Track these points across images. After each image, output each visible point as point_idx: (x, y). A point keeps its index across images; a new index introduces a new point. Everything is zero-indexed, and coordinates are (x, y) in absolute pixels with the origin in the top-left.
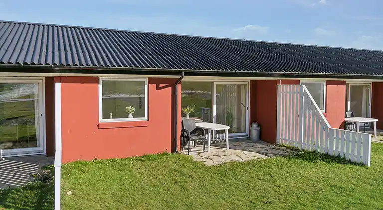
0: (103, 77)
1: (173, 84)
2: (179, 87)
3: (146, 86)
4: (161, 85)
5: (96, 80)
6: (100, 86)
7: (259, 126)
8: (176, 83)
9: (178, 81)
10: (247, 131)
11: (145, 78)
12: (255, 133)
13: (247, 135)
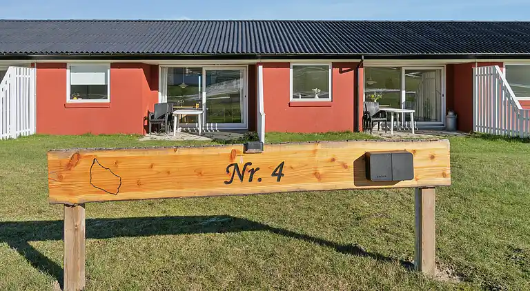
0: (294, 62)
1: (355, 67)
2: (361, 71)
3: (330, 70)
4: (343, 69)
5: (287, 65)
6: (291, 70)
7: (455, 114)
8: (358, 67)
9: (360, 65)
10: (442, 120)
11: (329, 62)
12: (451, 122)
13: (443, 125)
